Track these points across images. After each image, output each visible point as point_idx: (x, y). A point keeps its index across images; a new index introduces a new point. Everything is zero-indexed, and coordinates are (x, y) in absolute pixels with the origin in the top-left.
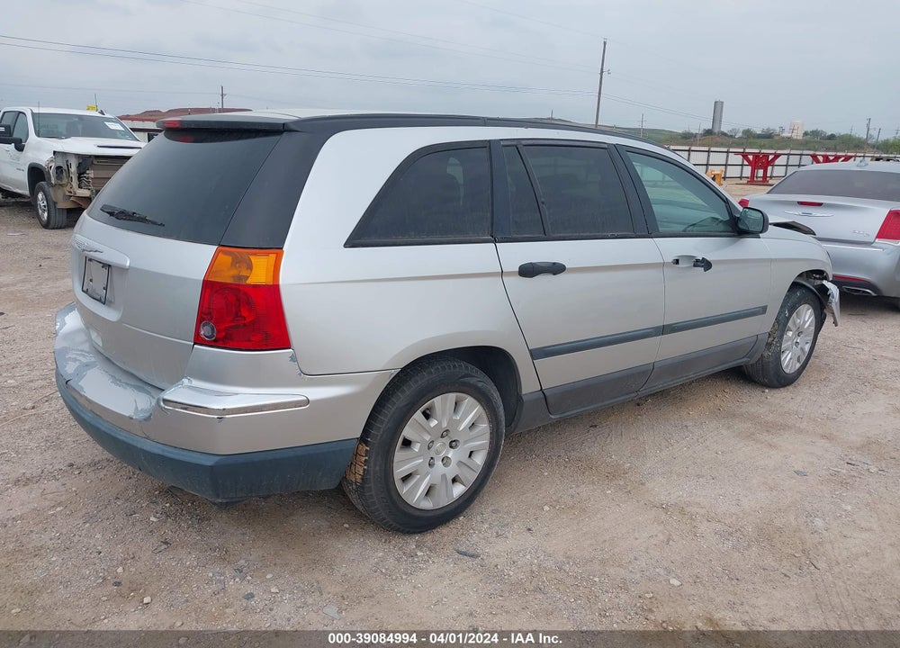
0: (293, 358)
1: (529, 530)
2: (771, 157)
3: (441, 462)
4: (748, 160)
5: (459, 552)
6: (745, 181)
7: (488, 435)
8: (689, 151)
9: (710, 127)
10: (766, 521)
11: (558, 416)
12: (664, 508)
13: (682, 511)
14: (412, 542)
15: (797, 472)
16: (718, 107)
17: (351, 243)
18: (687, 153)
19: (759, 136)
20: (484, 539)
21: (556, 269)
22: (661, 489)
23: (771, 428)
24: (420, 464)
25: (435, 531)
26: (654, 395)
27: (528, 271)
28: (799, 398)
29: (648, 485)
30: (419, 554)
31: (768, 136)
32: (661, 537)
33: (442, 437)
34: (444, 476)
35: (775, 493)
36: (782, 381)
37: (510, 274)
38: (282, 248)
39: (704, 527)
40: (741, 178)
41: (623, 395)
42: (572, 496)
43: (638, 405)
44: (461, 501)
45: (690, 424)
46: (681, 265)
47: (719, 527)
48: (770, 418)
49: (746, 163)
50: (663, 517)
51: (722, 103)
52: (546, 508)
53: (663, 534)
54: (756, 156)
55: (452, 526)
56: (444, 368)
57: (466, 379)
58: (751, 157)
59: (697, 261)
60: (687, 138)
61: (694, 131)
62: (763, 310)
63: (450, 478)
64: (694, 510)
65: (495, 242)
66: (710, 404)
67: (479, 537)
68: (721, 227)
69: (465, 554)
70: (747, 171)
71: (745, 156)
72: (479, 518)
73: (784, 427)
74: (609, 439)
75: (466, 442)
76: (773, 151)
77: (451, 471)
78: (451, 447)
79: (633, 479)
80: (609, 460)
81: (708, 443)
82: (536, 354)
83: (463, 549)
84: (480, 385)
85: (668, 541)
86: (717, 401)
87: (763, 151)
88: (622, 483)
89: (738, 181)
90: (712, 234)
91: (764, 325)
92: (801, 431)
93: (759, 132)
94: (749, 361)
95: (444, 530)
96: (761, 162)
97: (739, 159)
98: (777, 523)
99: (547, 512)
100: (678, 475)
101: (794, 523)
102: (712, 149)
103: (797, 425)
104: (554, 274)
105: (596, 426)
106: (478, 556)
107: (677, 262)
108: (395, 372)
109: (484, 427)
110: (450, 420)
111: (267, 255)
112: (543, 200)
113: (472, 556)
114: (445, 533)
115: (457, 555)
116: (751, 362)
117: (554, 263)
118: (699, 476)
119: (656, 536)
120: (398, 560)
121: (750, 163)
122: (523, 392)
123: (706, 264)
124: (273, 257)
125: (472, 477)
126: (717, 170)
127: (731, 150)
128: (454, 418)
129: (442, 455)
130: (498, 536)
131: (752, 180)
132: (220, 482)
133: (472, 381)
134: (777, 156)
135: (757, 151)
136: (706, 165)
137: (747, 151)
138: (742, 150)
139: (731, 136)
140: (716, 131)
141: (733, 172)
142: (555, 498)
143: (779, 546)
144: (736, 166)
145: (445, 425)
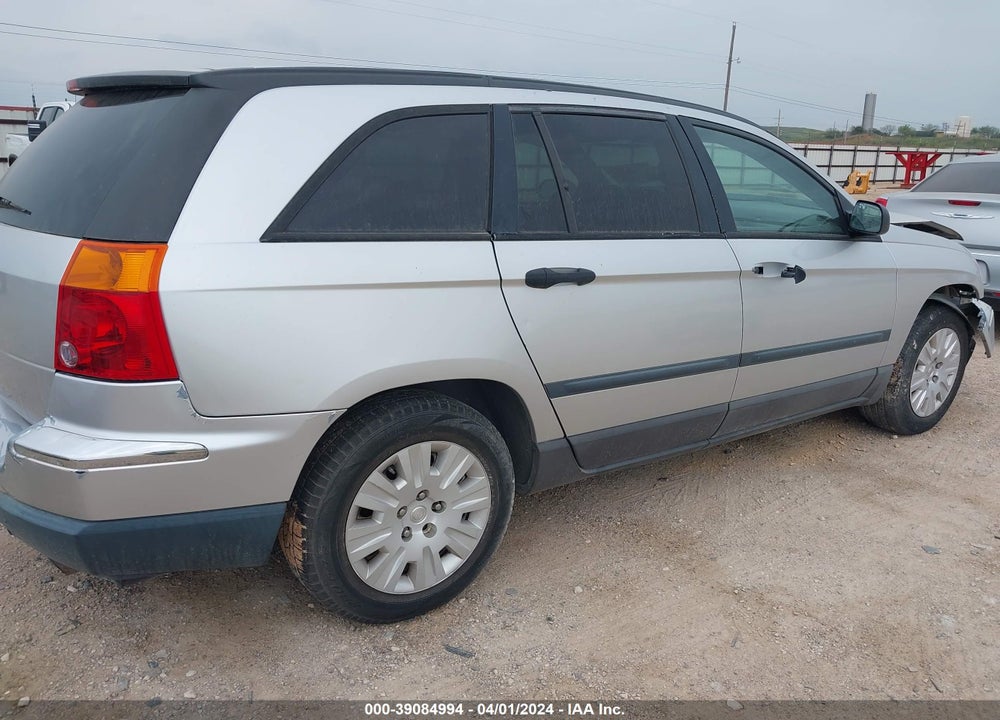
0: (183, 393)
1: (549, 619)
2: (930, 157)
3: (421, 532)
4: (902, 160)
5: (448, 649)
6: (898, 185)
7: (488, 490)
8: (831, 150)
9: (860, 124)
10: (875, 618)
11: (595, 471)
12: (737, 594)
13: (760, 600)
14: (388, 633)
15: (926, 549)
16: (870, 100)
17: (271, 236)
18: (828, 153)
19: (919, 134)
20: (485, 631)
21: (582, 277)
22: (737, 568)
23: (896, 486)
24: (388, 538)
25: (423, 617)
26: (747, 439)
27: (540, 279)
28: (938, 448)
29: (719, 561)
30: (394, 649)
31: (929, 134)
32: (726, 635)
33: (419, 498)
34: (427, 550)
35: (892, 577)
36: (915, 426)
37: (513, 283)
38: (166, 242)
39: (788, 624)
40: (894, 181)
41: (686, 444)
42: (617, 574)
43: (725, 452)
44: (457, 577)
45: (789, 478)
46: (766, 275)
47: (808, 623)
48: (897, 473)
49: (900, 163)
50: (734, 606)
51: (875, 96)
52: (579, 589)
53: (730, 630)
54: (912, 155)
55: (447, 611)
56: (408, 411)
57: (444, 422)
58: (906, 157)
59: (789, 269)
60: (833, 137)
61: (841, 130)
62: (885, 336)
63: (436, 551)
64: (777, 597)
65: (492, 239)
66: (820, 453)
67: (479, 627)
68: (828, 227)
69: (455, 651)
70: (901, 173)
71: (898, 155)
72: (486, 602)
73: (915, 486)
74: (679, 497)
75: (455, 502)
76: (933, 150)
77: (437, 542)
78: (434, 510)
79: (701, 551)
80: (675, 524)
81: (809, 504)
82: (554, 390)
83: (454, 644)
84: (466, 427)
85: (735, 642)
86: (829, 450)
87: (921, 150)
88: (685, 557)
89: (891, 185)
90: (814, 235)
91: (887, 355)
92: (936, 492)
93: (918, 129)
94: (866, 401)
95: (435, 617)
96: (917, 162)
97: (891, 159)
98: (891, 620)
99: (578, 594)
100: (763, 548)
101: (913, 620)
102: (859, 148)
103: (933, 483)
104: (579, 285)
105: (665, 479)
106: (471, 656)
107: (760, 270)
108: (337, 414)
109: (481, 480)
110: (426, 478)
111: (143, 250)
112: (566, 185)
113: (464, 655)
114: (436, 622)
115: (444, 653)
116: (871, 402)
117: (579, 270)
118: (790, 550)
119: (720, 633)
120: (364, 656)
121: (905, 164)
122: (539, 440)
123: (798, 274)
124: (151, 254)
125: (469, 546)
126: (863, 172)
127: (882, 149)
128: (432, 474)
129: (422, 522)
130: (505, 627)
131: (907, 184)
132: (93, 556)
133: (454, 423)
134: (937, 155)
135: (913, 149)
136: (852, 166)
137: (902, 149)
138: (895, 149)
139: (885, 134)
140: (867, 128)
141: (885, 174)
142: (592, 575)
143: (888, 655)
144: (888, 167)
145: (419, 485)
